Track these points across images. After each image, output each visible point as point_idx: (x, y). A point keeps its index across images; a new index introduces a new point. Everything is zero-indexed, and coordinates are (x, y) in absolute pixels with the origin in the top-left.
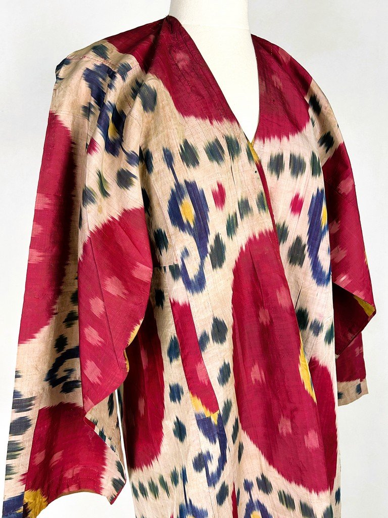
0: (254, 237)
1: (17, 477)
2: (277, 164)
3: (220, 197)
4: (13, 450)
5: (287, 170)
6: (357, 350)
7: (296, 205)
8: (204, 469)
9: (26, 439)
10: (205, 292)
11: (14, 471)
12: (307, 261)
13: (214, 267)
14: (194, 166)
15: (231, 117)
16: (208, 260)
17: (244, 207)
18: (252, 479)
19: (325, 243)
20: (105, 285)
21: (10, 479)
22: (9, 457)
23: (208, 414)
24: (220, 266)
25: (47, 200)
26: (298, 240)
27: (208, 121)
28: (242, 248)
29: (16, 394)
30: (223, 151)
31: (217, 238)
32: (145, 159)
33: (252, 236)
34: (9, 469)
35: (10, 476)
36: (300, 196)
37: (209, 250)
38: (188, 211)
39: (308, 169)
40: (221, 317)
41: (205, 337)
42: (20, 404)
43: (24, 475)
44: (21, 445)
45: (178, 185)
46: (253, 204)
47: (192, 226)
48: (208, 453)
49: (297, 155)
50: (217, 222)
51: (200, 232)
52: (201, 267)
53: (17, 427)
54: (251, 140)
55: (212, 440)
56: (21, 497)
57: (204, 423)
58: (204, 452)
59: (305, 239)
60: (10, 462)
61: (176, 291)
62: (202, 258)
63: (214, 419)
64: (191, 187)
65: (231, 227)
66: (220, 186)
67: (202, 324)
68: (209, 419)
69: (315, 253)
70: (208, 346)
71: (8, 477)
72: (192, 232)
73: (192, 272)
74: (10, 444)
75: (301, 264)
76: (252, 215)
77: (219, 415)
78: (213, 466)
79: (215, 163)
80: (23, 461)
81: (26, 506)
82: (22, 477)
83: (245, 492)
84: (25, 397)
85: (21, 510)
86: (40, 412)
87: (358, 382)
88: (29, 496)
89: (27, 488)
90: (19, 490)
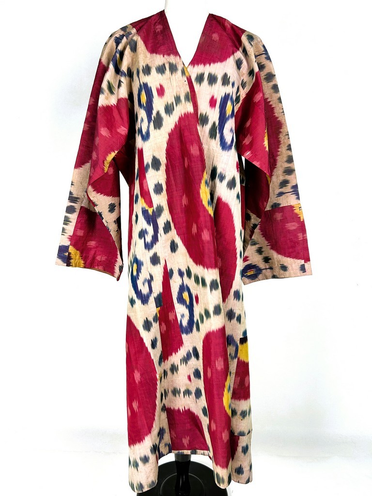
0: (182, 115)
1: (67, 235)
2: (200, 78)
3: (161, 91)
4: (67, 221)
5: (206, 82)
7: (213, 102)
8: (143, 238)
9: (74, 217)
10: (149, 141)
11: (66, 231)
12: (218, 135)
13: (155, 128)
14: (148, 75)
15: (176, 53)
16: (152, 124)
17: (178, 99)
18: (184, 270)
19: (230, 124)
20: (100, 130)
21: (64, 235)
22: (64, 224)
23: (147, 208)
24: (159, 128)
25: (93, 100)
26: (214, 123)
27: (162, 56)
28: (176, 123)
29: (71, 193)
30: (166, 69)
31: (158, 113)
32: (132, 76)
33: (180, 116)
34: (63, 230)
36: (215, 97)
37: (153, 119)
38: (144, 98)
39: (219, 81)
40: (158, 157)
41: (148, 165)
42: (72, 199)
43: (70, 236)
44: (70, 219)
45: (140, 85)
46: (182, 98)
47: (145, 105)
48: (146, 229)
49: (213, 73)
50: (159, 105)
51: (149, 109)
52: (148, 127)
53: (70, 210)
54: (186, 65)
55: (149, 223)
56: (67, 247)
57: (145, 212)
58: (144, 229)
59: (217, 124)
60: (65, 226)
61: (139, 142)
62: (149, 122)
63: (150, 211)
64: (146, 86)
65: (169, 109)
66: (161, 86)
67: (148, 159)
68: (147, 211)
69: (222, 130)
70: (149, 170)
71: (63, 233)
72: (145, 109)
73: (144, 131)
74: (66, 217)
75: (215, 138)
76: (182, 104)
77: (153, 210)
78: (149, 239)
79: (160, 75)
80: (70, 229)
81: (70, 254)
82: (70, 237)
83: (179, 277)
84: (75, 196)
85: (67, 254)
86: (81, 207)
87: (302, 262)
88: (72, 249)
89: (71, 244)
90: (67, 243)
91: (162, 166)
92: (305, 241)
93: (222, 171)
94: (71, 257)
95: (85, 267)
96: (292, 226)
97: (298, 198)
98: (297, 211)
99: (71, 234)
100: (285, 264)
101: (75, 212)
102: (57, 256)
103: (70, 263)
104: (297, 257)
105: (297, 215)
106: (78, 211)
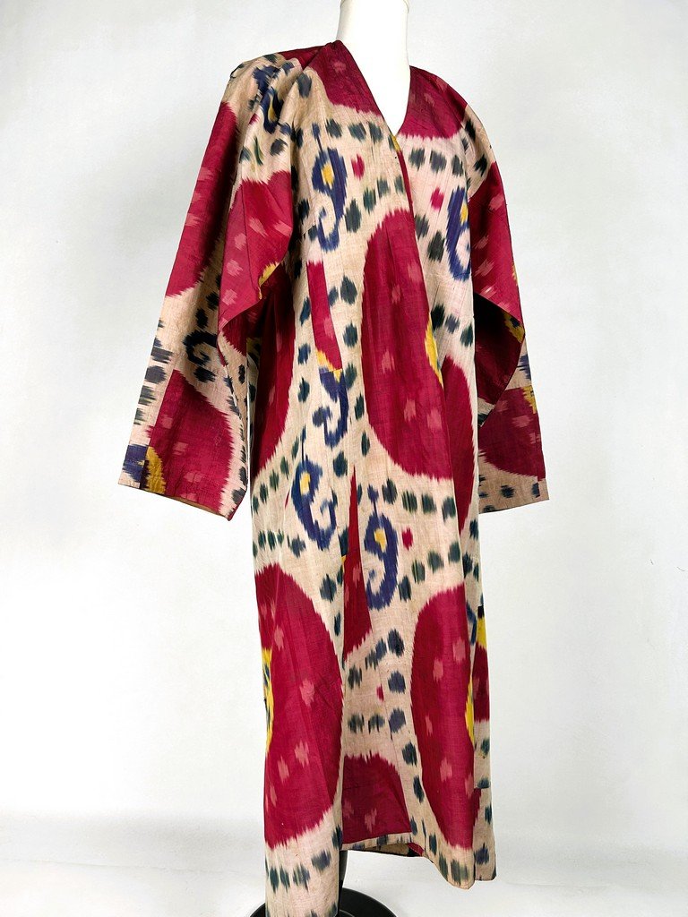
0: (391, 214)
1: (144, 426)
2: (418, 157)
3: (359, 168)
4: (146, 396)
5: (427, 164)
6: (532, 435)
7: (437, 200)
8: (323, 425)
9: (159, 389)
10: (338, 250)
11: (143, 417)
12: (446, 255)
13: (348, 229)
14: (337, 137)
15: (377, 112)
16: (343, 221)
17: (383, 186)
18: (378, 488)
19: (464, 239)
20: (249, 222)
21: (139, 424)
22: (141, 402)
23: (331, 369)
24: (355, 231)
25: (209, 172)
26: (438, 235)
27: (355, 110)
28: (378, 226)
29: (157, 342)
30: (365, 133)
31: (353, 204)
32: (297, 137)
33: (388, 214)
34: (139, 414)
35: (139, 422)
36: (441, 192)
37: (345, 212)
38: (328, 174)
39: (449, 166)
40: (352, 279)
41: (334, 291)
42: (158, 353)
43: (150, 427)
44: (153, 394)
45: (322, 153)
46: (391, 184)
47: (331, 187)
48: (328, 408)
49: (438, 152)
50: (354, 190)
51: (338, 194)
52: (336, 226)
53: (154, 374)
54: (394, 133)
55: (333, 396)
56: (144, 449)
57: (326, 377)
58: (324, 407)
59: (444, 234)
60: (141, 406)
61: (313, 251)
62: (338, 217)
63: (337, 375)
64: (333, 154)
65: (369, 201)
66: (359, 159)
67: (333, 281)
68: (332, 374)
69: (453, 246)
70: (336, 302)
71: (137, 421)
72: (330, 193)
73: (327, 231)
74: (145, 389)
75: (440, 259)
76: (390, 194)
77: (342, 374)
78: (333, 425)
79: (357, 140)
80: (152, 412)
81: (147, 462)
82: (149, 429)
83: (369, 501)
84: (165, 348)
85: (142, 463)
86: (174, 371)
87: (535, 479)
88: (151, 455)
89: (151, 444)
90: (144, 440)
91: (358, 296)
92: (539, 444)
93: (454, 313)
94: (148, 469)
95: (165, 495)
96: (523, 422)
97: (529, 377)
98: (527, 397)
99: (153, 422)
100: (510, 485)
101: (163, 379)
102: (122, 466)
103: (146, 481)
104: (528, 472)
105: (528, 403)
106: (168, 378)
